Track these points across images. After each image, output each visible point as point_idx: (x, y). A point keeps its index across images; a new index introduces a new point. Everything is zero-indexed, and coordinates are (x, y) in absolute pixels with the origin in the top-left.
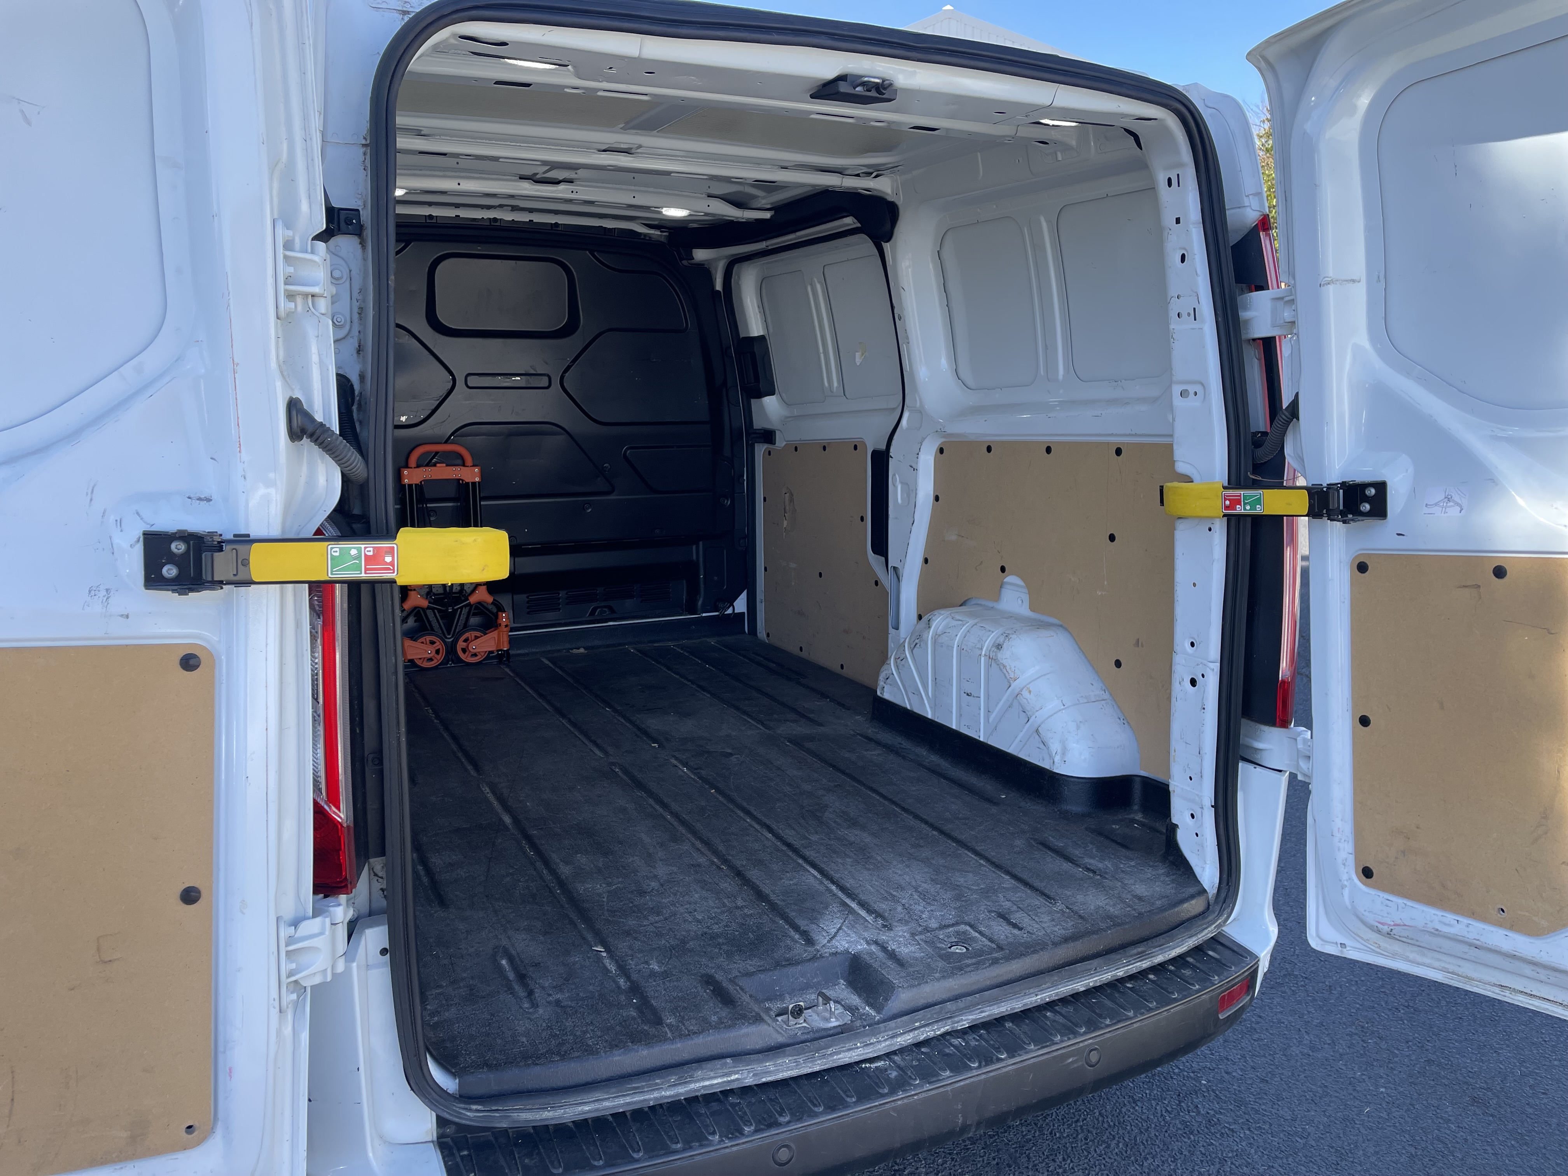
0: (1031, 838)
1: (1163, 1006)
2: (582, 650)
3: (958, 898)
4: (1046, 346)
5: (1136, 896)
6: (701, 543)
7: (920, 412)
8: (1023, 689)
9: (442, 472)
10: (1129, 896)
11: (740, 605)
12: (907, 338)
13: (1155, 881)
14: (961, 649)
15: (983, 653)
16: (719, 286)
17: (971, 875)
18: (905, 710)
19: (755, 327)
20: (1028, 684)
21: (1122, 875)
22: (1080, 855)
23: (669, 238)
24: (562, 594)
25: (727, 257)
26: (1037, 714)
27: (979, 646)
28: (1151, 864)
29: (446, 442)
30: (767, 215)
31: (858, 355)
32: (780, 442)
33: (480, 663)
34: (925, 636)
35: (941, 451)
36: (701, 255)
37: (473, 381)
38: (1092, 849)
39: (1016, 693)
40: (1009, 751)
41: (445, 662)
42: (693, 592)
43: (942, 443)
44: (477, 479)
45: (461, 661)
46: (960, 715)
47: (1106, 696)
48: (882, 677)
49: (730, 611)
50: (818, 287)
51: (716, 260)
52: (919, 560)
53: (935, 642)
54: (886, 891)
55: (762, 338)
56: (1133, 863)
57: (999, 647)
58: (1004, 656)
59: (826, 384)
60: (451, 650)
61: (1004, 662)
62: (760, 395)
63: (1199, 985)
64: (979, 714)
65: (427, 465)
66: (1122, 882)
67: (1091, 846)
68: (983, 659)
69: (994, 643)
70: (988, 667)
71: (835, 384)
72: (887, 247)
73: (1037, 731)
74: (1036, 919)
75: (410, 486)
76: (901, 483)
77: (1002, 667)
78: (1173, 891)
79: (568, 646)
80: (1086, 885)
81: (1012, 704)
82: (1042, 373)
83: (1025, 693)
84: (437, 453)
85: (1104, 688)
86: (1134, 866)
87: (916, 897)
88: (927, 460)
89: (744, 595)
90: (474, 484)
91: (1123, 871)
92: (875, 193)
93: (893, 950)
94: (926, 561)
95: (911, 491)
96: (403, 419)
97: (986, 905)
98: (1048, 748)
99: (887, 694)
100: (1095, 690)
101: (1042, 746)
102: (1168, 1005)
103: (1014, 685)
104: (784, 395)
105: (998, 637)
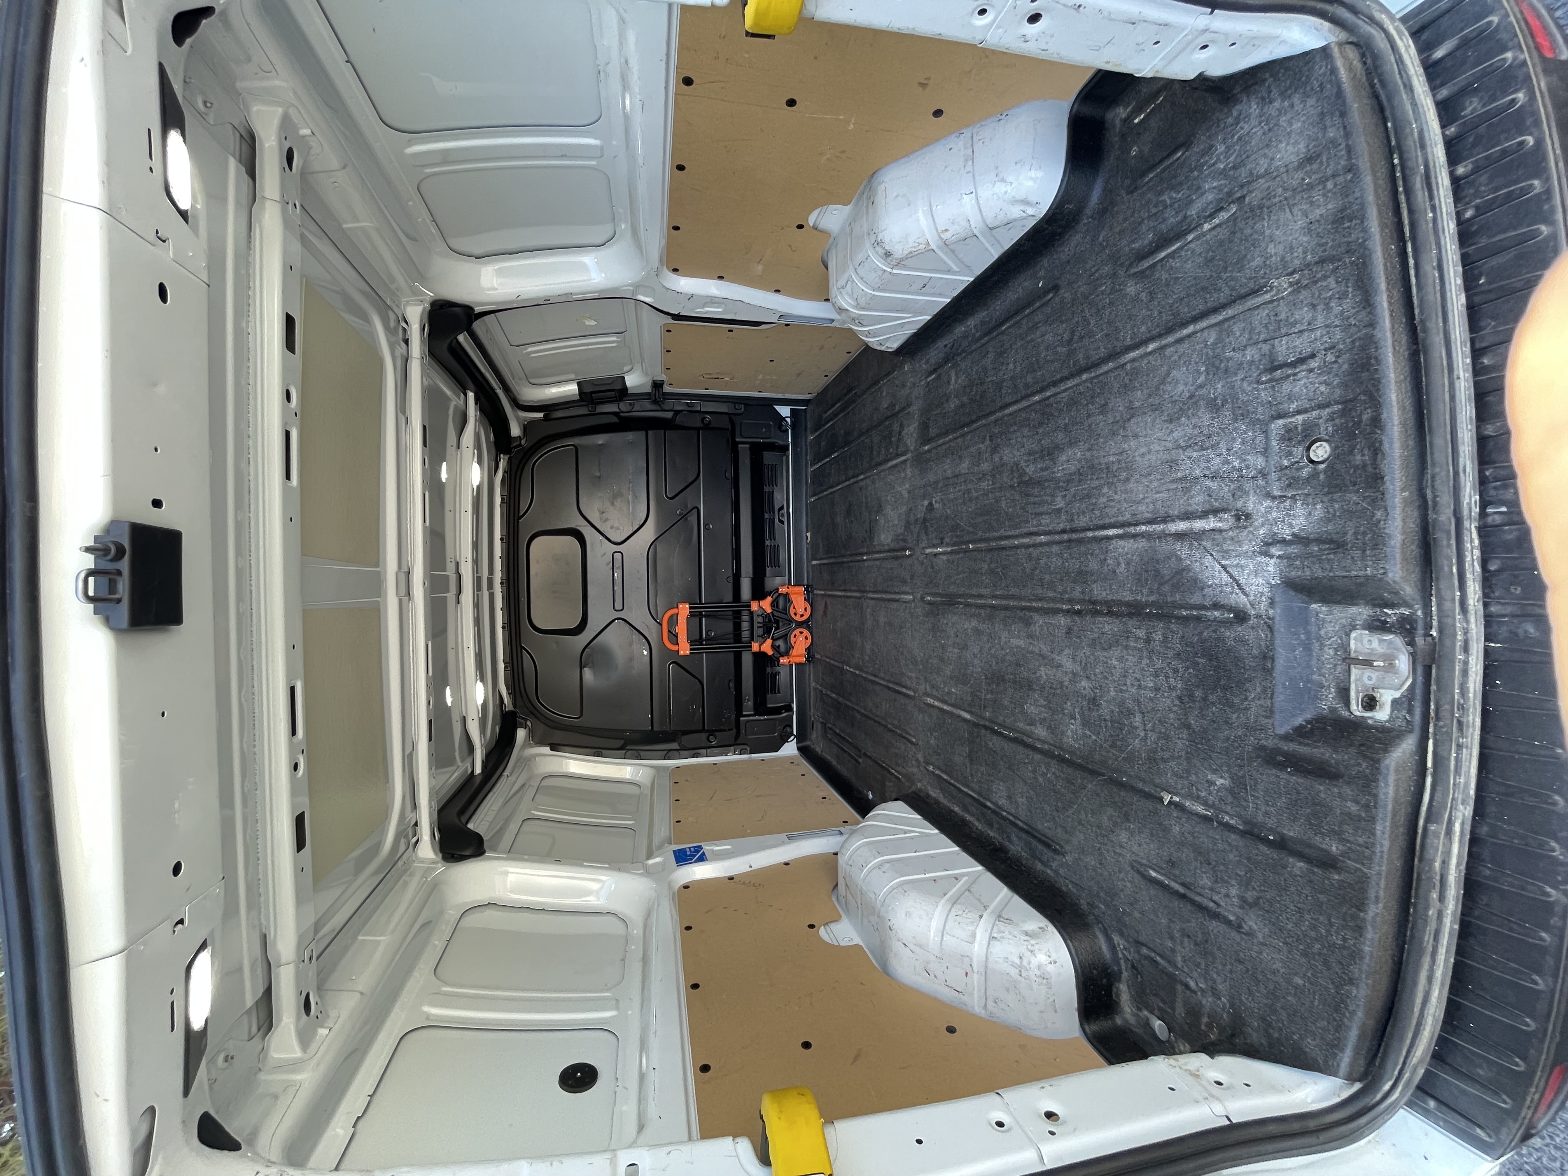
0: (1127, 270)
1: (1546, 169)
2: (809, 534)
3: (1214, 406)
4: (562, 156)
5: (1301, 166)
6: (737, 440)
7: (637, 287)
8: (940, 237)
9: (682, 629)
10: (1299, 175)
11: (785, 411)
12: (566, 294)
13: (1276, 125)
14: (879, 289)
15: (889, 270)
16: (541, 415)
17: (1174, 373)
18: (915, 335)
19: (572, 388)
20: (937, 231)
21: (1243, 173)
22: (1179, 218)
23: (505, 453)
24: (768, 543)
25: (514, 411)
26: (973, 226)
27: (881, 273)
28: (1230, 120)
29: (661, 625)
30: (471, 395)
31: (587, 323)
32: (663, 377)
33: (811, 606)
34: (854, 316)
35: (675, 270)
36: (515, 431)
37: (618, 606)
38: (1171, 198)
39: (942, 244)
40: (996, 257)
41: (809, 628)
42: (772, 447)
43: (668, 268)
44: (687, 606)
45: (809, 618)
46: (941, 295)
47: (967, 133)
48: (879, 348)
49: (788, 420)
50: (530, 349)
51: (518, 418)
52: (777, 296)
53: (863, 309)
54: (1173, 481)
55: (579, 384)
56: (1221, 148)
57: (888, 254)
58: (899, 251)
59: (614, 345)
60: (800, 624)
61: (906, 252)
62: (625, 388)
63: (1516, 91)
64: (947, 279)
65: (677, 637)
66: (1259, 177)
67: (1165, 197)
68: (895, 271)
69: (882, 258)
70: (905, 267)
71: (614, 339)
72: (478, 309)
73: (991, 229)
74: (1299, 327)
75: (691, 649)
76: (703, 308)
77: (910, 255)
78: (1311, 102)
79: (805, 544)
80: (1248, 231)
81: (951, 250)
82: (593, 163)
83: (945, 236)
84: (669, 631)
85: (957, 134)
86: (1228, 148)
87: (1195, 454)
88: (686, 284)
89: (777, 407)
90: (690, 608)
91: (1234, 168)
92: (426, 320)
93: (1294, 535)
94: (777, 291)
95: (712, 301)
96: (645, 653)
97: (1243, 380)
98: (1015, 220)
99: (894, 345)
100: (958, 144)
101: (1010, 225)
102: (1544, 158)
103: (933, 246)
104: (626, 369)
105: (877, 253)
